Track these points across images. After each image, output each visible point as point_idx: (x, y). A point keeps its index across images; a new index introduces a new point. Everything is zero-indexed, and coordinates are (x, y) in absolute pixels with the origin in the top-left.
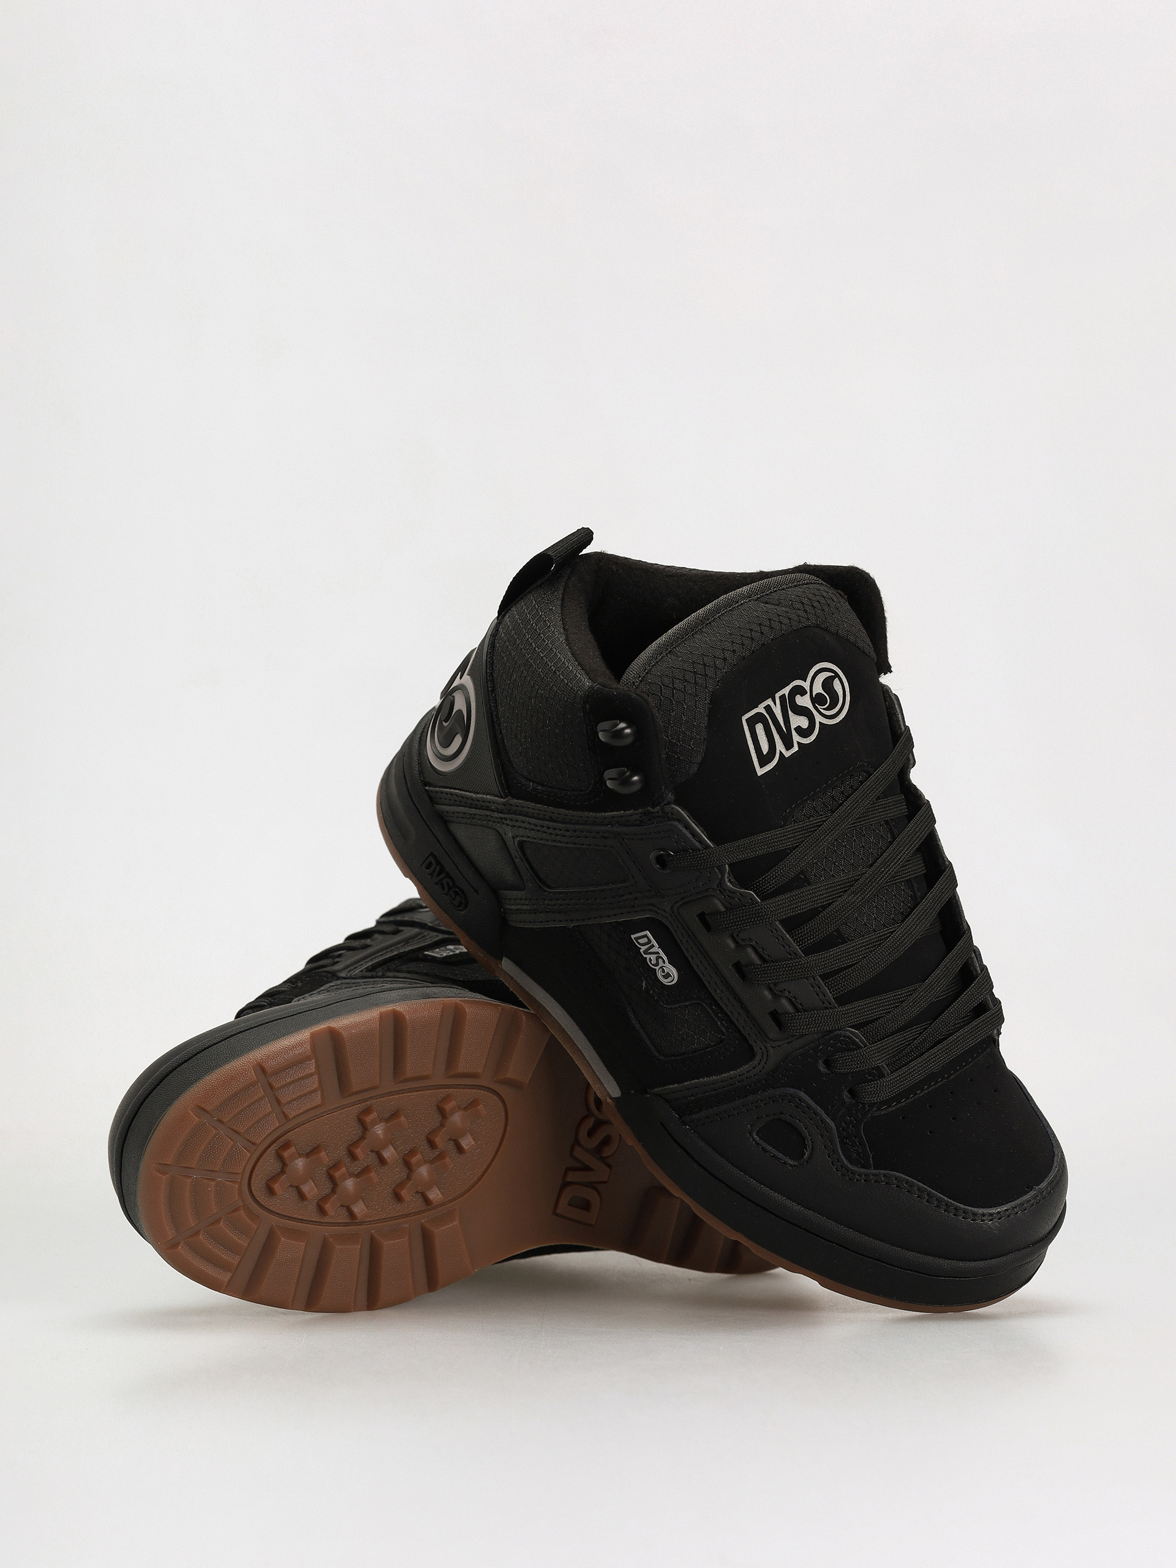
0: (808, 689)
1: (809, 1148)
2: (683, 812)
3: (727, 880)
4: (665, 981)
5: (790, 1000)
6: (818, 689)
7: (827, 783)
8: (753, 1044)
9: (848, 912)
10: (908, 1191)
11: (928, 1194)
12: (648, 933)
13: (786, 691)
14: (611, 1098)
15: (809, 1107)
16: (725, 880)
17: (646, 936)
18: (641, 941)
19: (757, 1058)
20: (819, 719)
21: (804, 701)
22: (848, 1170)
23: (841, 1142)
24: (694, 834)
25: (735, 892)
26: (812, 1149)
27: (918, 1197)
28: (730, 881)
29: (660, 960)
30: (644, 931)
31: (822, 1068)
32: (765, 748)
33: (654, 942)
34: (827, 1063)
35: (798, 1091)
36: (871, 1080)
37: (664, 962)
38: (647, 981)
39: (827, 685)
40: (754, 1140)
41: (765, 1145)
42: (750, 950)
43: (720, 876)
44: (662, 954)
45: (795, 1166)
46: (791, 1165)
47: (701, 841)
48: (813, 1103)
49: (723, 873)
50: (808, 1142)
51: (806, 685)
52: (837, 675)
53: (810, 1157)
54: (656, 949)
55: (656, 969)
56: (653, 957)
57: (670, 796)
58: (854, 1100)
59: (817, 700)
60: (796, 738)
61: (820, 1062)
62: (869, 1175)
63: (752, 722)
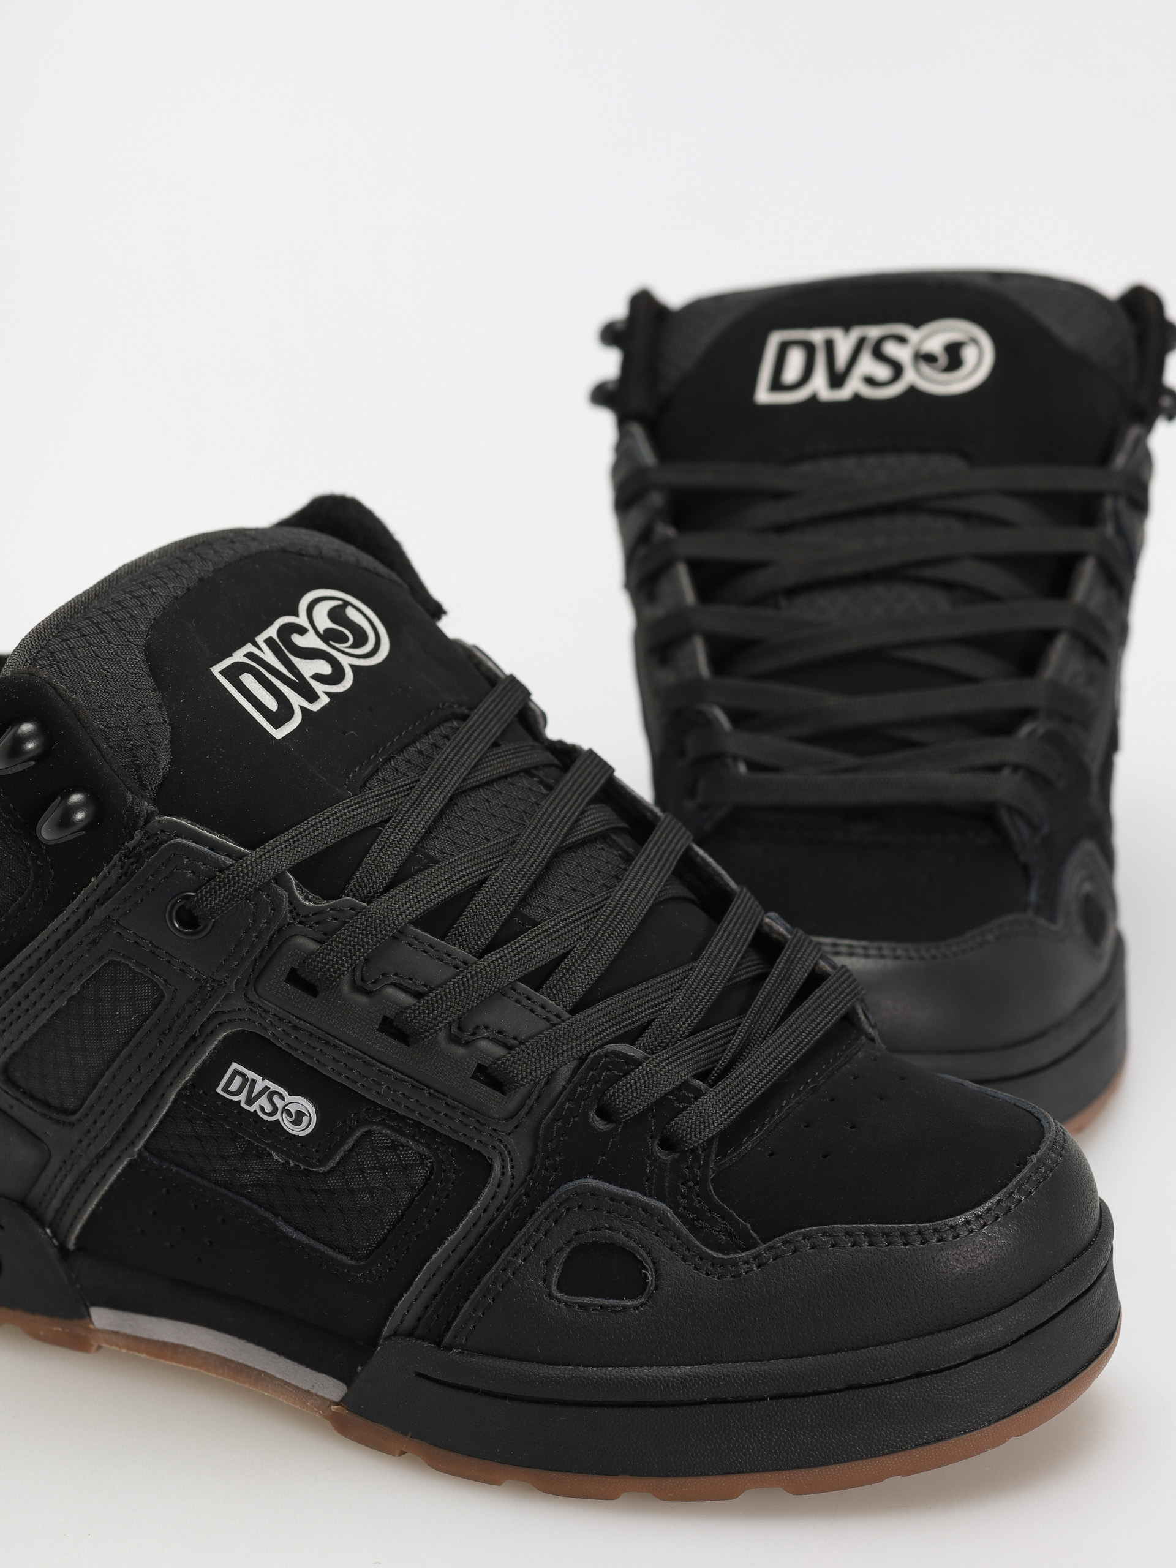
0: (307, 625)
1: (648, 1264)
2: (179, 820)
3: (301, 898)
4: (301, 1131)
5: (494, 1040)
6: (323, 622)
7: (401, 734)
8: (480, 1148)
9: (520, 881)
10: (833, 1246)
11: (866, 1234)
12: (235, 1066)
13: (272, 632)
14: (337, 1404)
15: (614, 1198)
16: (298, 900)
17: (236, 1072)
18: (234, 1087)
19: (497, 1168)
20: (345, 661)
21: (309, 641)
22: (723, 1263)
23: (693, 1229)
24: (214, 846)
25: (321, 912)
26: (654, 1263)
27: (853, 1246)
28: (306, 898)
29: (276, 1099)
30: (229, 1067)
31: (599, 1124)
32: (272, 704)
33: (251, 1075)
34: (604, 1113)
35: (583, 1181)
36: (685, 1109)
37: (283, 1098)
38: (276, 1149)
39: (337, 615)
40: (559, 1301)
41: (580, 1300)
42: (391, 991)
43: (285, 894)
44: (274, 1087)
45: (642, 1305)
46: (636, 1308)
47: (230, 853)
48: (616, 1188)
49: (289, 890)
50: (642, 1254)
51: (302, 620)
52: (346, 604)
53: (658, 1277)
54: (261, 1083)
55: (278, 1120)
56: (263, 1101)
57: (147, 806)
58: (676, 1152)
59: (327, 636)
60: (319, 688)
61: (592, 1114)
62: (760, 1254)
63: (234, 674)
